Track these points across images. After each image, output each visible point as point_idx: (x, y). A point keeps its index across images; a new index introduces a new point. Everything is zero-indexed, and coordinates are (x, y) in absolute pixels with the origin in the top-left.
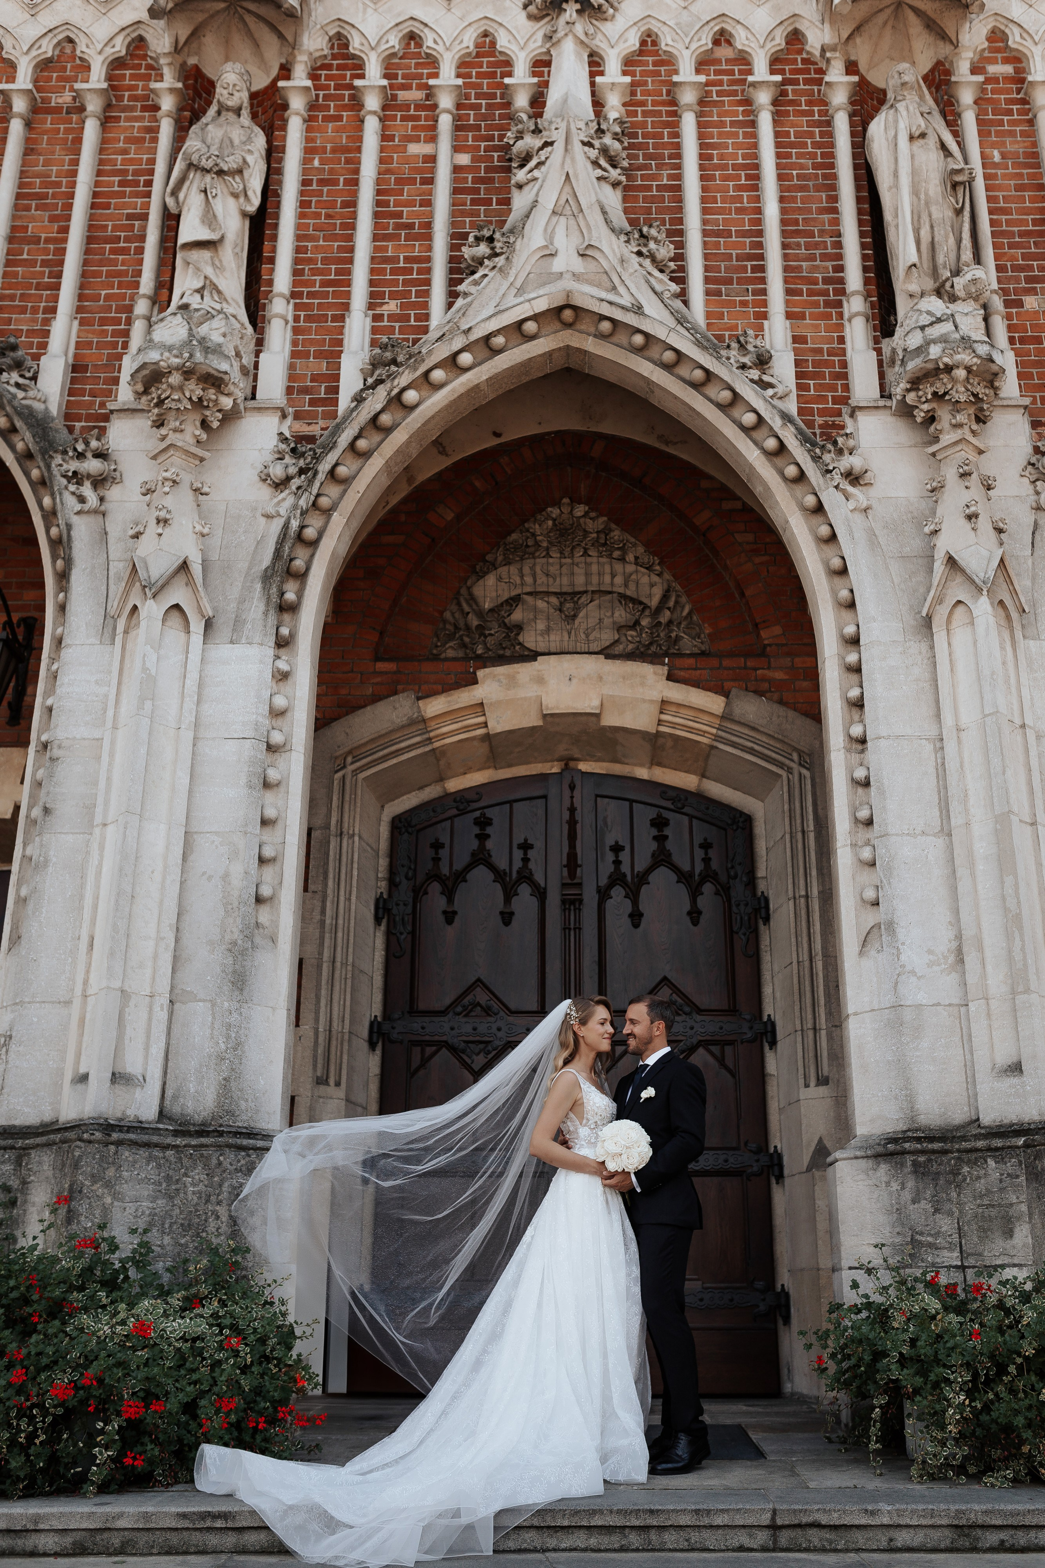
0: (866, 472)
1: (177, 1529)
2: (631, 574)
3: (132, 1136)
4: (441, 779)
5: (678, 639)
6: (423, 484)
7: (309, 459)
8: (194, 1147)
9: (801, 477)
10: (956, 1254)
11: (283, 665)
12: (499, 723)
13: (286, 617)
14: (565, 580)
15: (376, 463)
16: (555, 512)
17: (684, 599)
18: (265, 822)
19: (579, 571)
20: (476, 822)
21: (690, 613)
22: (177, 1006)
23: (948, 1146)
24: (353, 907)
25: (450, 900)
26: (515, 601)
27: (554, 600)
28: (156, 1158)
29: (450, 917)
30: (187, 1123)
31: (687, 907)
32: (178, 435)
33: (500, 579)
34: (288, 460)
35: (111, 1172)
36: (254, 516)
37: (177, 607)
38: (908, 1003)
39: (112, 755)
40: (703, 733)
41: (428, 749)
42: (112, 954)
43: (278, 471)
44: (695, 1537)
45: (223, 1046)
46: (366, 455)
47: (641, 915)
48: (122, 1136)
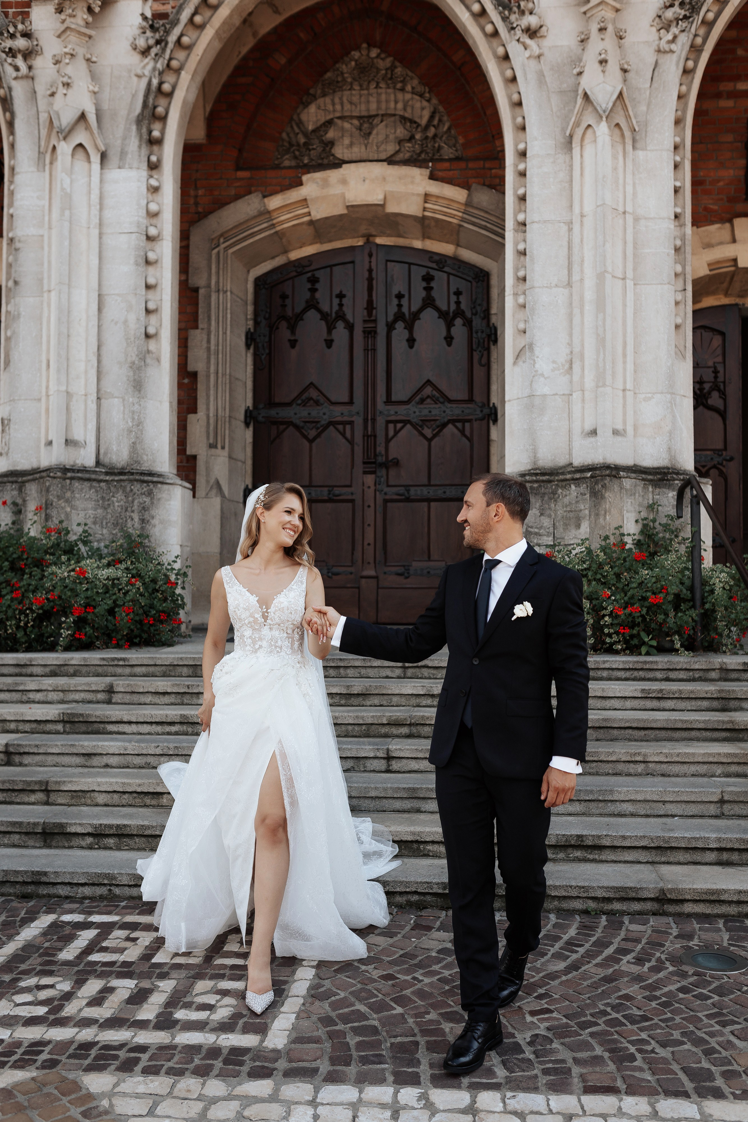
0: (541, 27)
1: (100, 665)
2: (408, 101)
3: (79, 475)
4: (286, 252)
5: (440, 148)
6: (265, 36)
7: (162, 33)
8: (117, 481)
9: (496, 34)
10: (551, 538)
11: (154, 182)
12: (319, 212)
13: (156, 148)
14: (363, 107)
15: (209, 32)
16: (356, 54)
17: (445, 118)
18: (148, 287)
19: (373, 99)
20: (309, 280)
21: (449, 129)
22: (103, 401)
23: (552, 478)
24: (228, 338)
25: (293, 332)
26: (329, 123)
27: (356, 122)
28: (94, 487)
29: (293, 343)
30: (113, 468)
31: (444, 334)
33: (319, 108)
34: (149, 34)
35: (68, 494)
36: (130, 76)
37: (81, 145)
38: (538, 393)
39: (50, 246)
40: (453, 216)
41: (272, 231)
42: (58, 371)
43: (142, 42)
44: (363, 671)
45: (130, 424)
46: (202, 27)
47: (414, 340)
48: (73, 475)
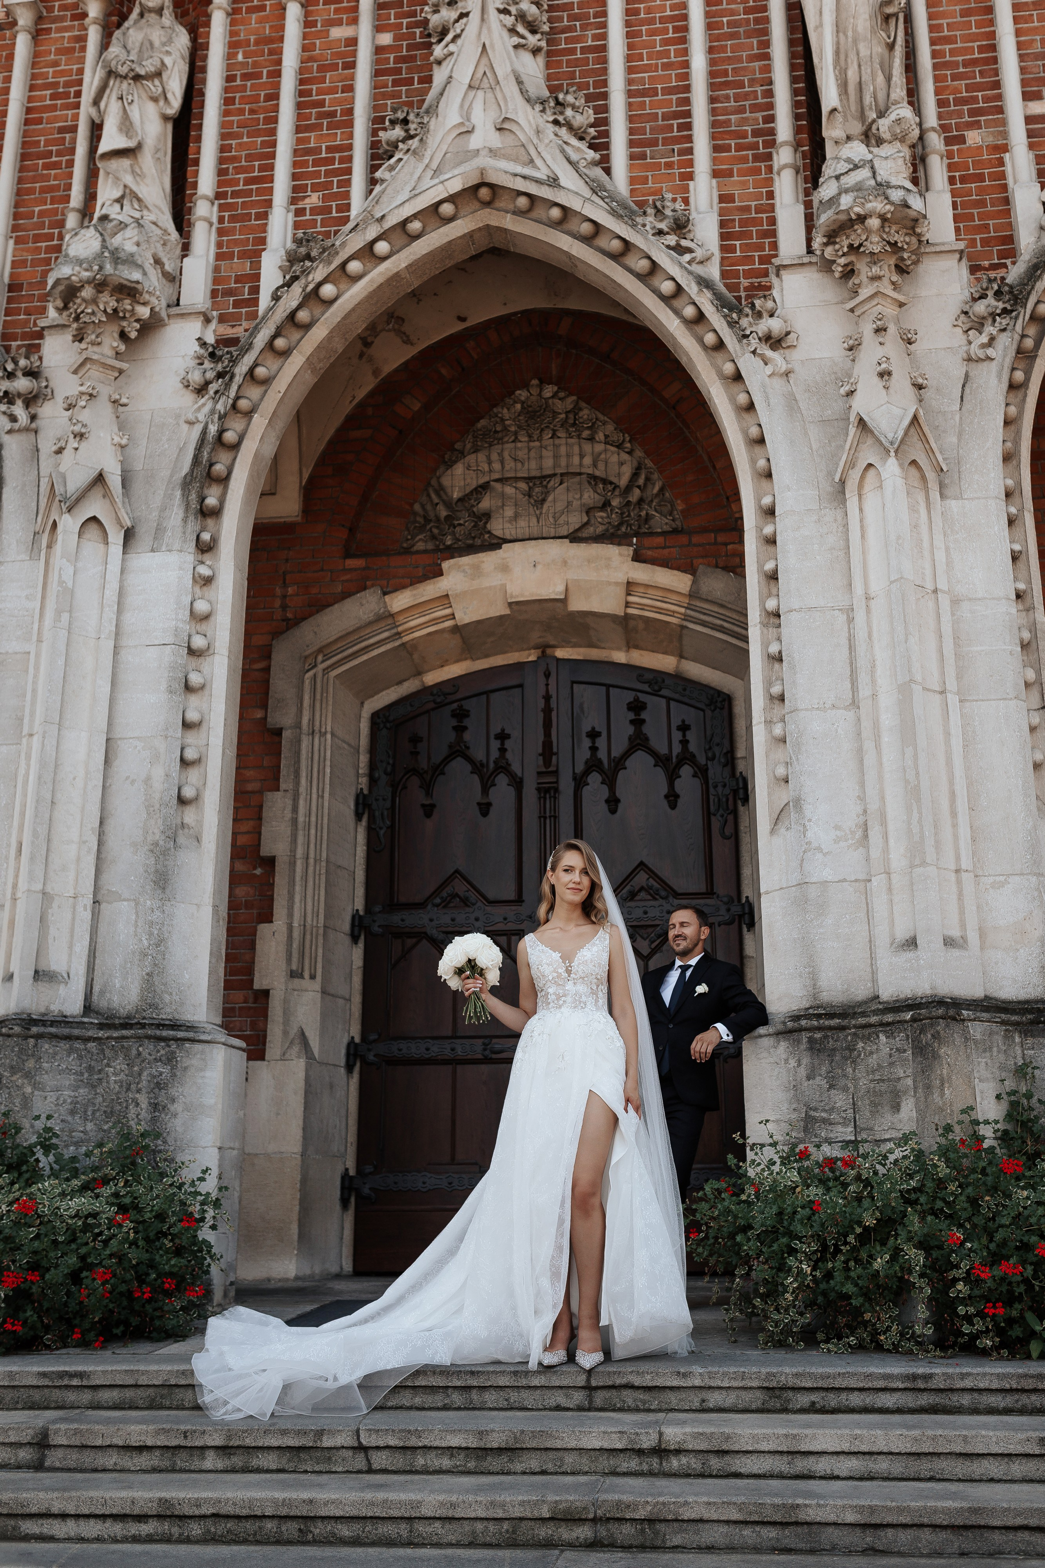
0: (788, 333)
1: (38, 1387)
2: (600, 454)
3: (53, 1030)
4: (419, 673)
5: (648, 518)
6: (390, 375)
7: (226, 362)
8: (115, 1038)
9: (720, 345)
10: (850, 1129)
11: (204, 571)
12: (466, 614)
13: (210, 522)
14: (533, 465)
15: (296, 361)
16: (522, 394)
17: (656, 476)
18: (187, 725)
19: (548, 454)
20: (454, 715)
21: (662, 490)
22: (103, 906)
23: (845, 1022)
24: (326, 804)
25: (429, 794)
26: (484, 487)
27: (523, 485)
28: (77, 1049)
29: (429, 810)
30: (113, 1016)
31: (664, 790)
32: (96, 349)
33: (468, 468)
34: (207, 364)
35: (31, 1064)
36: (178, 424)
37: (94, 519)
38: (814, 880)
39: (37, 668)
40: (672, 614)
41: (397, 643)
42: (32, 859)
43: (196, 377)
45: (146, 943)
46: (285, 354)
47: (617, 801)
48: (41, 1029)
